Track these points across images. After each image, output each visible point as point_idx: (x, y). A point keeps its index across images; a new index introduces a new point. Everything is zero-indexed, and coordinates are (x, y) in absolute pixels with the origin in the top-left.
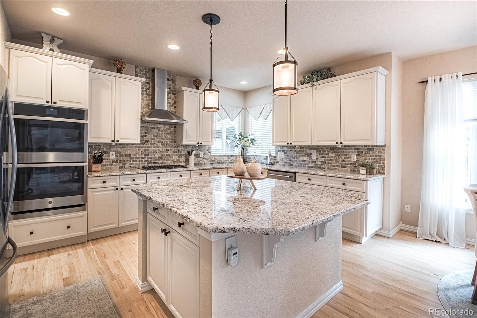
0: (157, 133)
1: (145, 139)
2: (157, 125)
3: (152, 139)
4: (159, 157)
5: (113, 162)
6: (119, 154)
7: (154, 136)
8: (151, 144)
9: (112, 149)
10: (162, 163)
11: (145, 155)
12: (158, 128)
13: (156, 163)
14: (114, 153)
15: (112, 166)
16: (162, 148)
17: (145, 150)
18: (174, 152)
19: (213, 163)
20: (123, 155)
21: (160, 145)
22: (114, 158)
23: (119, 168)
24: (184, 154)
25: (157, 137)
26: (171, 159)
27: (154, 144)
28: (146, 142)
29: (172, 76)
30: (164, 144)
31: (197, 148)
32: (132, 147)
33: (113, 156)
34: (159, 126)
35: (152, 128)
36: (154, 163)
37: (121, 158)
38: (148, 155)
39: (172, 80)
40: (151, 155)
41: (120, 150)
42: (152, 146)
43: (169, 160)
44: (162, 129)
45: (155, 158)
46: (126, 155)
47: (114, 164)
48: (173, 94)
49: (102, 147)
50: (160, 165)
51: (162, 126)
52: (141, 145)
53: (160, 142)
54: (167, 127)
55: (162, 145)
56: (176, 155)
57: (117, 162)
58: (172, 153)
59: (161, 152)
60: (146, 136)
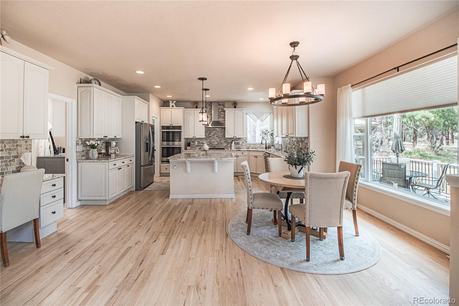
0: (215, 133)
1: (210, 135)
2: (215, 128)
3: (213, 135)
4: (216, 144)
5: (197, 146)
6: (199, 142)
7: (214, 134)
8: (212, 138)
9: (196, 140)
10: (218, 147)
11: (210, 143)
12: (216, 130)
13: (215, 147)
14: (197, 142)
15: (196, 148)
16: (218, 140)
17: (210, 140)
18: (225, 142)
19: (248, 148)
20: (200, 143)
21: (217, 138)
22: (197, 144)
23: (199, 148)
24: (230, 143)
25: (215, 134)
26: (223, 145)
27: (214, 138)
28: (210, 137)
29: (223, 103)
30: (219, 138)
31: (238, 139)
32: (204, 139)
33: (196, 143)
34: (216, 129)
35: (213, 130)
36: (214, 147)
37: (200, 144)
38: (211, 143)
39: (223, 105)
40: (213, 143)
41: (199, 141)
42: (213, 139)
43: (222, 146)
44: (218, 130)
45: (214, 144)
46: (202, 143)
47: (197, 147)
48: (223, 112)
49: (192, 140)
50: (217, 148)
51: (217, 129)
52: (208, 139)
53: (217, 137)
54: (220, 129)
55: (218, 138)
56: (226, 143)
57: (198, 146)
58: (223, 142)
59: (218, 142)
60: (210, 134)
